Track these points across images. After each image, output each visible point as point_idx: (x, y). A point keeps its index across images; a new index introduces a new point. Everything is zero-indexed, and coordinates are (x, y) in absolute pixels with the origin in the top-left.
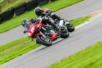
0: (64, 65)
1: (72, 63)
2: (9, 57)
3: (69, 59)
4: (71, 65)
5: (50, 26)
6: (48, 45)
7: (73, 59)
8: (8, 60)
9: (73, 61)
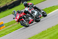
0: (49, 32)
1: (54, 31)
2: (18, 27)
3: (52, 28)
4: (53, 32)
5: (29, 15)
6: (27, 26)
7: (54, 28)
8: (17, 29)
9: (54, 29)
